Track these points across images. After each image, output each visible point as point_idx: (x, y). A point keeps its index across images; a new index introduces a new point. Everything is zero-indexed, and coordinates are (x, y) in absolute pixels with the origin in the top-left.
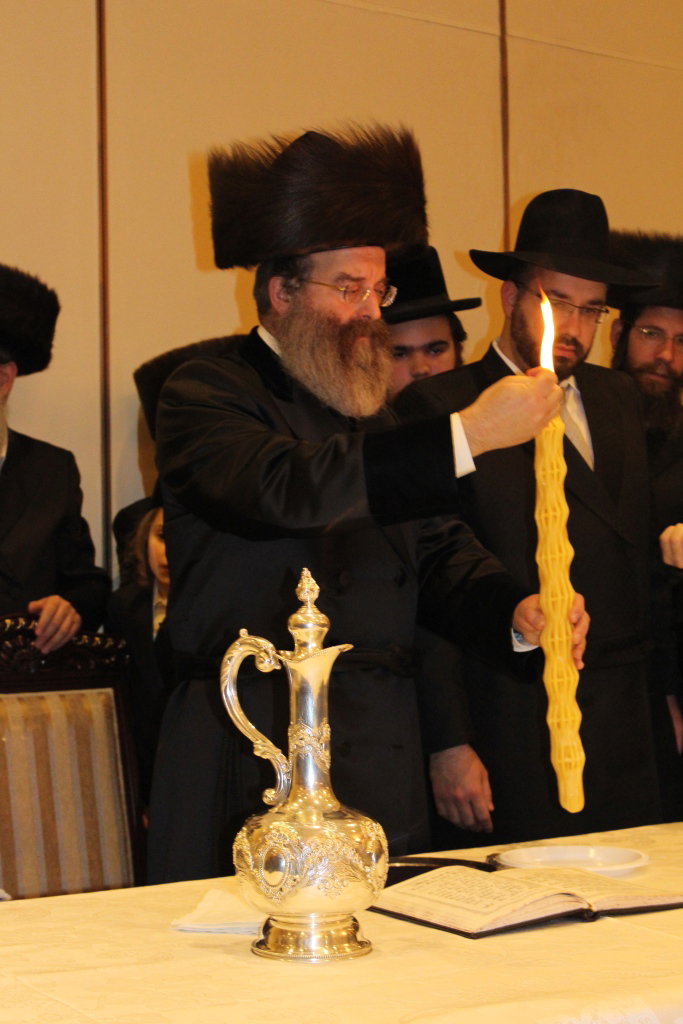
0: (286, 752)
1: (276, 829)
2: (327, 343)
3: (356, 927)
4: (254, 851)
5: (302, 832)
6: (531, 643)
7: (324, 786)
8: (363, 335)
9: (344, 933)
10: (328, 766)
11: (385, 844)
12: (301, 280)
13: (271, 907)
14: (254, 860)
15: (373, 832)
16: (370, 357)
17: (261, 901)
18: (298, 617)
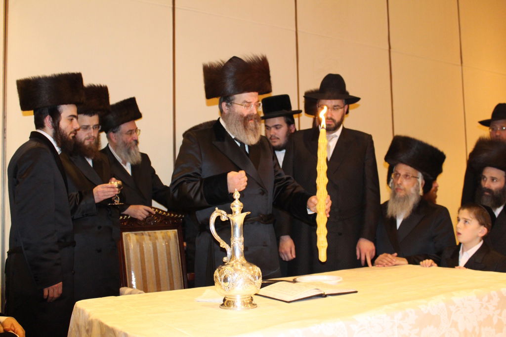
0: (230, 245)
1: (227, 270)
2: (240, 122)
3: (252, 300)
4: (220, 276)
5: (235, 270)
6: (313, 211)
7: (242, 256)
8: (251, 120)
9: (248, 301)
10: (243, 249)
11: (261, 274)
12: (231, 104)
13: (226, 294)
14: (220, 279)
15: (257, 270)
16: (254, 126)
17: (222, 291)
18: (233, 204)
